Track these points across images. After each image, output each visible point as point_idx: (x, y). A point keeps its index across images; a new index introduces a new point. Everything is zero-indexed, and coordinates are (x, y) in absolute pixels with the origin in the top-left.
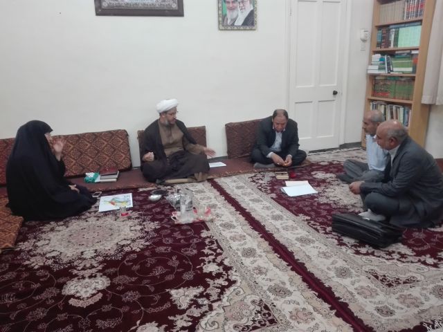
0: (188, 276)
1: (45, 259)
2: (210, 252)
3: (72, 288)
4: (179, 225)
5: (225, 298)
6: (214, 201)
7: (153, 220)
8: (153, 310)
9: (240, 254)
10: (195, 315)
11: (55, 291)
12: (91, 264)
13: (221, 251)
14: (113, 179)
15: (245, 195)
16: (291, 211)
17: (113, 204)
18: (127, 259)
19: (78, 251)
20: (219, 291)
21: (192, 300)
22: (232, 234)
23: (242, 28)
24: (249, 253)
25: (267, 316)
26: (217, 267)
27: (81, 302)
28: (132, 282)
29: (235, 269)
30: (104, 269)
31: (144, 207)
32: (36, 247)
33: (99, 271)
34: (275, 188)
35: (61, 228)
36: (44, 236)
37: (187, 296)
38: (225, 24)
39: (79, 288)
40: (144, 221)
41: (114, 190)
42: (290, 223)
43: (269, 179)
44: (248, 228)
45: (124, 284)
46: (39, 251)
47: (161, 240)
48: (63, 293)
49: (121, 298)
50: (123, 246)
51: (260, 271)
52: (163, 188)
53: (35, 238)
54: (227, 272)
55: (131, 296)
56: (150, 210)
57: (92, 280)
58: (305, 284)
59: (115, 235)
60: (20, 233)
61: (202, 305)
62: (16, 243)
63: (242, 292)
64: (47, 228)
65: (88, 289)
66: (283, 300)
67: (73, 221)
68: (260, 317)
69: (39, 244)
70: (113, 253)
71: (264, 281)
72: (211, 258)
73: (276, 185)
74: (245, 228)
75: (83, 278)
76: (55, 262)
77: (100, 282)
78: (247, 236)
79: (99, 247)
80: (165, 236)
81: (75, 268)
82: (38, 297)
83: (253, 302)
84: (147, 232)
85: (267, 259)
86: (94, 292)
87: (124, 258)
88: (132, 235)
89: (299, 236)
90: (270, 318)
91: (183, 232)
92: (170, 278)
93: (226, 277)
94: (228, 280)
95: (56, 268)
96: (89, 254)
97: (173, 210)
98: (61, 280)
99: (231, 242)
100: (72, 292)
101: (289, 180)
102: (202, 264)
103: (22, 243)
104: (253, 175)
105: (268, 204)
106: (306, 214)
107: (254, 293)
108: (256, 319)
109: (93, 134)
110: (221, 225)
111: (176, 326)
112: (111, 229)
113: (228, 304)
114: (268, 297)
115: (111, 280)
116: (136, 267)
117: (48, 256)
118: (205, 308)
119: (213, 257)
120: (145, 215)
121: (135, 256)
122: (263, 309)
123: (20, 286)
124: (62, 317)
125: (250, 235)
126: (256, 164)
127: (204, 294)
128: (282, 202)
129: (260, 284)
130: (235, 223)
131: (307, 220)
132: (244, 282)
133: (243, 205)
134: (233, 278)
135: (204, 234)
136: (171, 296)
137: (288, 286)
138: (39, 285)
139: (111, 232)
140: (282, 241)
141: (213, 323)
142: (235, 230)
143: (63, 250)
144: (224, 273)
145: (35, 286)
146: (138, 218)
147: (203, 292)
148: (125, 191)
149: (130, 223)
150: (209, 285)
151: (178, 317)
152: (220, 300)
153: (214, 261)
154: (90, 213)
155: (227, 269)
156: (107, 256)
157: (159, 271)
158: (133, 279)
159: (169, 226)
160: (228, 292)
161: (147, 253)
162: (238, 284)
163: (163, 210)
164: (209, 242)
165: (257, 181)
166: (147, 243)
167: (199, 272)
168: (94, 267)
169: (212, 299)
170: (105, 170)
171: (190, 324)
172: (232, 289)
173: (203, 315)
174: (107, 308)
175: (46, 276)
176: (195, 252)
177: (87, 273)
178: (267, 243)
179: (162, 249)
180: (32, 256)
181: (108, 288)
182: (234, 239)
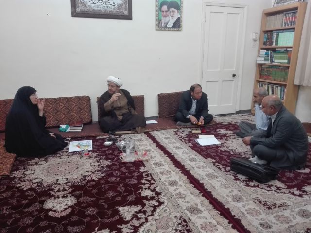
0: (131, 198)
1: (31, 184)
2: (146, 182)
3: (51, 204)
4: (125, 163)
5: (156, 214)
6: (149, 147)
7: (107, 159)
8: (107, 221)
9: (167, 184)
10: (135, 225)
11: (38, 206)
12: (64, 188)
13: (154, 182)
14: (79, 129)
15: (170, 143)
16: (202, 155)
17: (79, 147)
18: (89, 185)
19: (54, 179)
20: (153, 209)
21: (133, 215)
22: (162, 170)
23: (171, 29)
24: (173, 183)
25: (185, 226)
26: (151, 193)
27: (57, 214)
28: (92, 201)
29: (163, 195)
30: (73, 191)
31: (100, 149)
32: (25, 175)
33: (69, 193)
34: (191, 140)
35: (42, 162)
36: (30, 168)
37: (130, 211)
38: (160, 26)
39: (55, 205)
40: (100, 159)
41: (80, 138)
42: (202, 164)
43: (188, 133)
44: (173, 166)
45: (87, 203)
46: (27, 178)
47: (112, 173)
48: (44, 208)
49: (85, 212)
50: (86, 176)
51: (181, 196)
52: (113, 137)
53: (24, 169)
54: (158, 196)
55: (91, 211)
56: (104, 152)
57: (65, 199)
58: (212, 206)
59: (81, 168)
60: (14, 165)
61: (141, 218)
62: (11, 172)
63: (168, 210)
64: (33, 162)
65: (62, 205)
66: (196, 216)
67: (51, 158)
68: (180, 227)
69: (27, 173)
70: (79, 181)
71: (183, 203)
72: (147, 186)
73: (192, 137)
74: (171, 166)
75: (58, 197)
76: (38, 186)
77: (70, 201)
78: (172, 172)
79: (69, 176)
80: (115, 170)
81: (52, 190)
82: (26, 210)
83: (176, 217)
84: (103, 167)
85: (185, 188)
86: (66, 207)
87: (86, 184)
88: (92, 169)
89: (208, 173)
90: (187, 228)
91: (128, 168)
92: (118, 199)
93: (157, 200)
94: (158, 201)
95: (39, 190)
96: (62, 181)
97: (121, 152)
98: (43, 198)
99: (161, 175)
100: (51, 207)
101: (201, 134)
102: (141, 190)
103: (15, 172)
104: (176, 129)
105: (187, 151)
106: (212, 158)
107: (176, 211)
108: (178, 229)
109: (66, 98)
110: (154, 164)
111: (123, 232)
112: (77, 165)
113: (158, 218)
114: (186, 214)
115: (78, 199)
116: (95, 191)
117: (33, 181)
118: (143, 221)
119: (148, 186)
120: (101, 155)
121: (94, 183)
122: (182, 222)
123: (14, 202)
124: (43, 224)
125: (174, 171)
126: (178, 123)
127: (142, 210)
128: (196, 149)
129: (180, 205)
130: (163, 163)
131: (213, 162)
132: (169, 204)
133: (169, 151)
134: (162, 200)
135: (142, 170)
136: (119, 211)
137: (200, 207)
138: (27, 201)
139: (77, 166)
140: (196, 176)
141: (148, 230)
142: (163, 167)
143: (44, 178)
144: (156, 197)
145: (25, 202)
146: (96, 157)
147: (141, 210)
148: (87, 138)
149: (91, 160)
150: (145, 205)
151: (124, 226)
152: (152, 215)
153: (149, 188)
154: (63, 153)
155: (158, 194)
156: (75, 183)
157: (110, 194)
158: (93, 199)
159: (118, 164)
160: (158, 210)
161: (102, 182)
162: (166, 204)
163: (114, 152)
164: (146, 175)
165: (179, 134)
166: (103, 175)
167: (138, 195)
168: (65, 190)
169: (147, 214)
170: (74, 123)
171: (132, 231)
172: (161, 208)
173: (141, 225)
174: (75, 218)
175: (32, 195)
176: (136, 181)
177: (61, 194)
178: (185, 177)
179: (113, 179)
180: (22, 181)
181: (75, 204)
182: (162, 173)
